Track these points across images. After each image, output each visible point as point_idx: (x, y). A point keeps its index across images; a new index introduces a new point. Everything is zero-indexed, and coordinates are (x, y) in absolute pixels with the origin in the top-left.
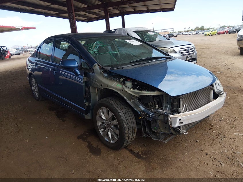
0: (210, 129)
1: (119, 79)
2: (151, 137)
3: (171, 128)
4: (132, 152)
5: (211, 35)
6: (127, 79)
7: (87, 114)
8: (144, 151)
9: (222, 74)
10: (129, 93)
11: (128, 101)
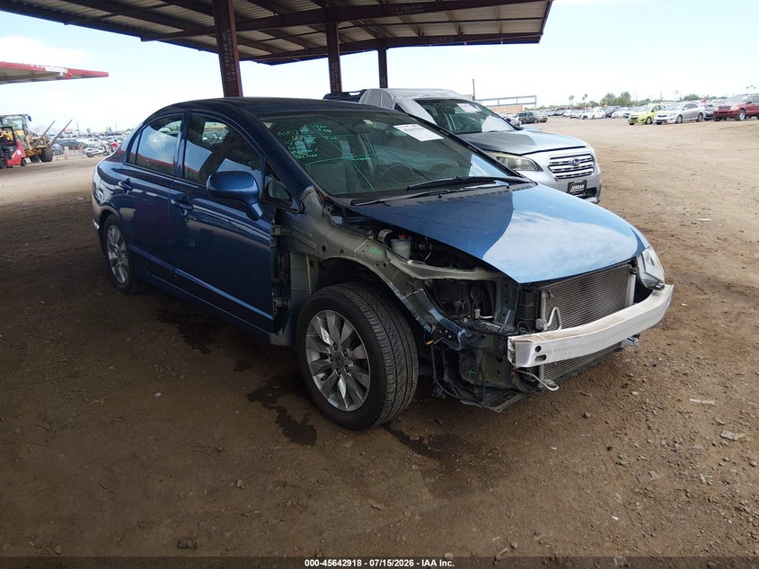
0: (625, 386)
1: (376, 233)
2: (457, 396)
3: (513, 373)
4: (404, 439)
5: (649, 121)
6: (397, 232)
7: (276, 332)
8: (438, 436)
9: (673, 238)
10: (403, 273)
11: (398, 295)
